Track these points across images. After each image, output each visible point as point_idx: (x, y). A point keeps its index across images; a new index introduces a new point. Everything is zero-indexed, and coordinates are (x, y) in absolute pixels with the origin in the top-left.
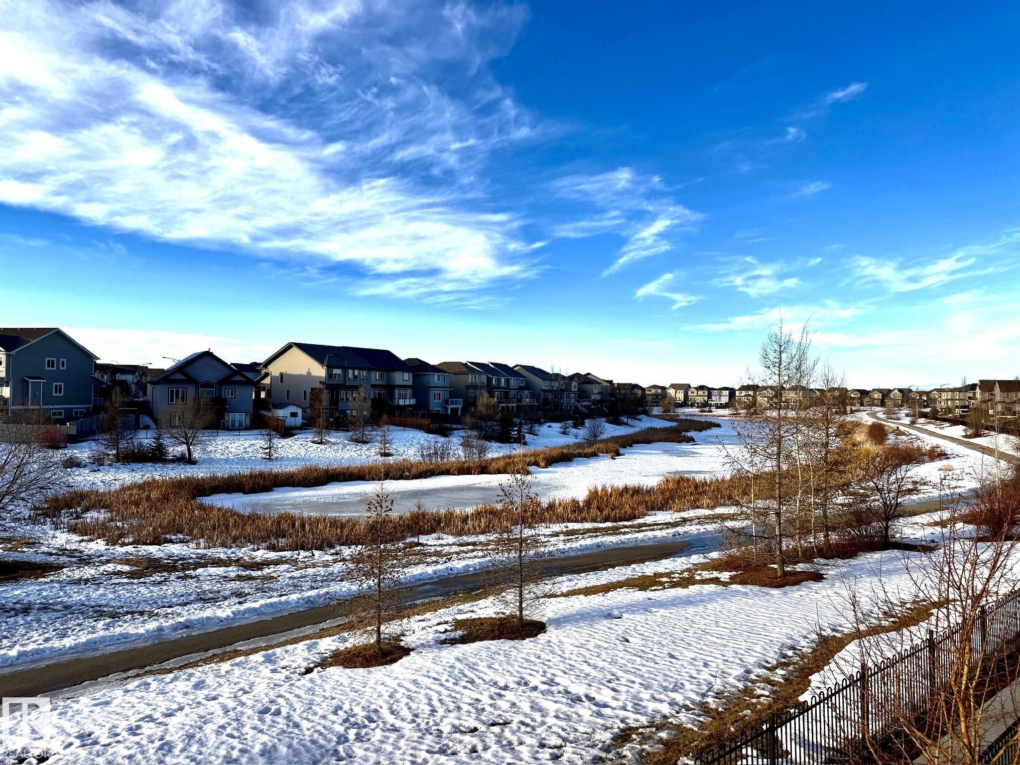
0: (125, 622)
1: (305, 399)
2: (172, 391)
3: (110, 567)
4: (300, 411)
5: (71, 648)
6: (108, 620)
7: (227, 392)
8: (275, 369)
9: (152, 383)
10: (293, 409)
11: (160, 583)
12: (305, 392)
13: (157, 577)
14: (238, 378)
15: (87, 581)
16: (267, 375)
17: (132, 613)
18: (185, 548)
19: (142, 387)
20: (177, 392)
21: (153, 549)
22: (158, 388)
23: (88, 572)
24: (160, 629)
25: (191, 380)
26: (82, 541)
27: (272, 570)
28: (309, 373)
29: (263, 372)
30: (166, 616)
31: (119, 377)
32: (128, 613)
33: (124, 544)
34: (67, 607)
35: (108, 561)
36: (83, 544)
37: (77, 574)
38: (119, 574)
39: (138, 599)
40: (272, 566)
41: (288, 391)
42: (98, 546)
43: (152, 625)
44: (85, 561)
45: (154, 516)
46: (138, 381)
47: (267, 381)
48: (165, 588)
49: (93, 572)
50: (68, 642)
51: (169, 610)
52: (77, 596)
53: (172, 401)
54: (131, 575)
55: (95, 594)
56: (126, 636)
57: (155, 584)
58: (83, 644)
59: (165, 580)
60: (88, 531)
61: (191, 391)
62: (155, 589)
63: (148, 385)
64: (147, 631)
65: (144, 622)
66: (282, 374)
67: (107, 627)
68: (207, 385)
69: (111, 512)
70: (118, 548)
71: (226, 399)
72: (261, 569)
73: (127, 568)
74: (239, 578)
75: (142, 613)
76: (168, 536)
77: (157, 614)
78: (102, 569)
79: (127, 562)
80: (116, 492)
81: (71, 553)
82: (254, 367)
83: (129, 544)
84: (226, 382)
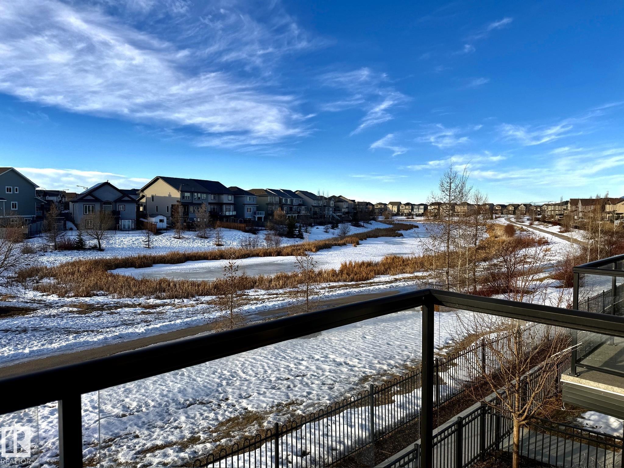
1: (168, 211)
2: (86, 207)
3: (66, 309)
4: (165, 219)
5: (58, 349)
7: (121, 207)
8: (148, 193)
9: (72, 202)
10: (161, 217)
11: (98, 316)
12: (168, 207)
13: (95, 313)
14: (126, 198)
15: (54, 316)
16: (143, 196)
18: (106, 298)
19: (67, 206)
20: (89, 207)
21: (87, 299)
22: (77, 205)
23: (54, 312)
24: (106, 339)
25: (97, 200)
26: (44, 295)
27: (162, 309)
28: (170, 195)
29: (141, 195)
30: (107, 332)
31: (49, 198)
33: (69, 297)
34: (47, 330)
35: (63, 306)
36: (44, 297)
37: (47, 313)
38: (71, 312)
39: (87, 325)
40: (161, 307)
41: (157, 207)
42: (54, 298)
43: (100, 337)
44: (49, 306)
45: (84, 281)
46: (61, 201)
47: (144, 200)
48: (102, 319)
49: (56, 311)
51: (108, 330)
52: (50, 324)
53: (86, 213)
54: (79, 312)
55: (62, 322)
57: (95, 316)
58: (64, 346)
59: (101, 315)
60: (46, 290)
61: (98, 206)
62: (97, 319)
63: (70, 203)
65: (95, 335)
66: (153, 197)
67: (75, 338)
68: (107, 203)
69: (57, 279)
70: (66, 299)
71: (119, 211)
72: (155, 309)
73: (75, 309)
74: (143, 313)
75: (93, 331)
76: (95, 292)
77: (101, 332)
78: (61, 310)
79: (75, 306)
80: (58, 267)
81: (39, 302)
82: (134, 191)
83: (71, 297)
84: (119, 201)
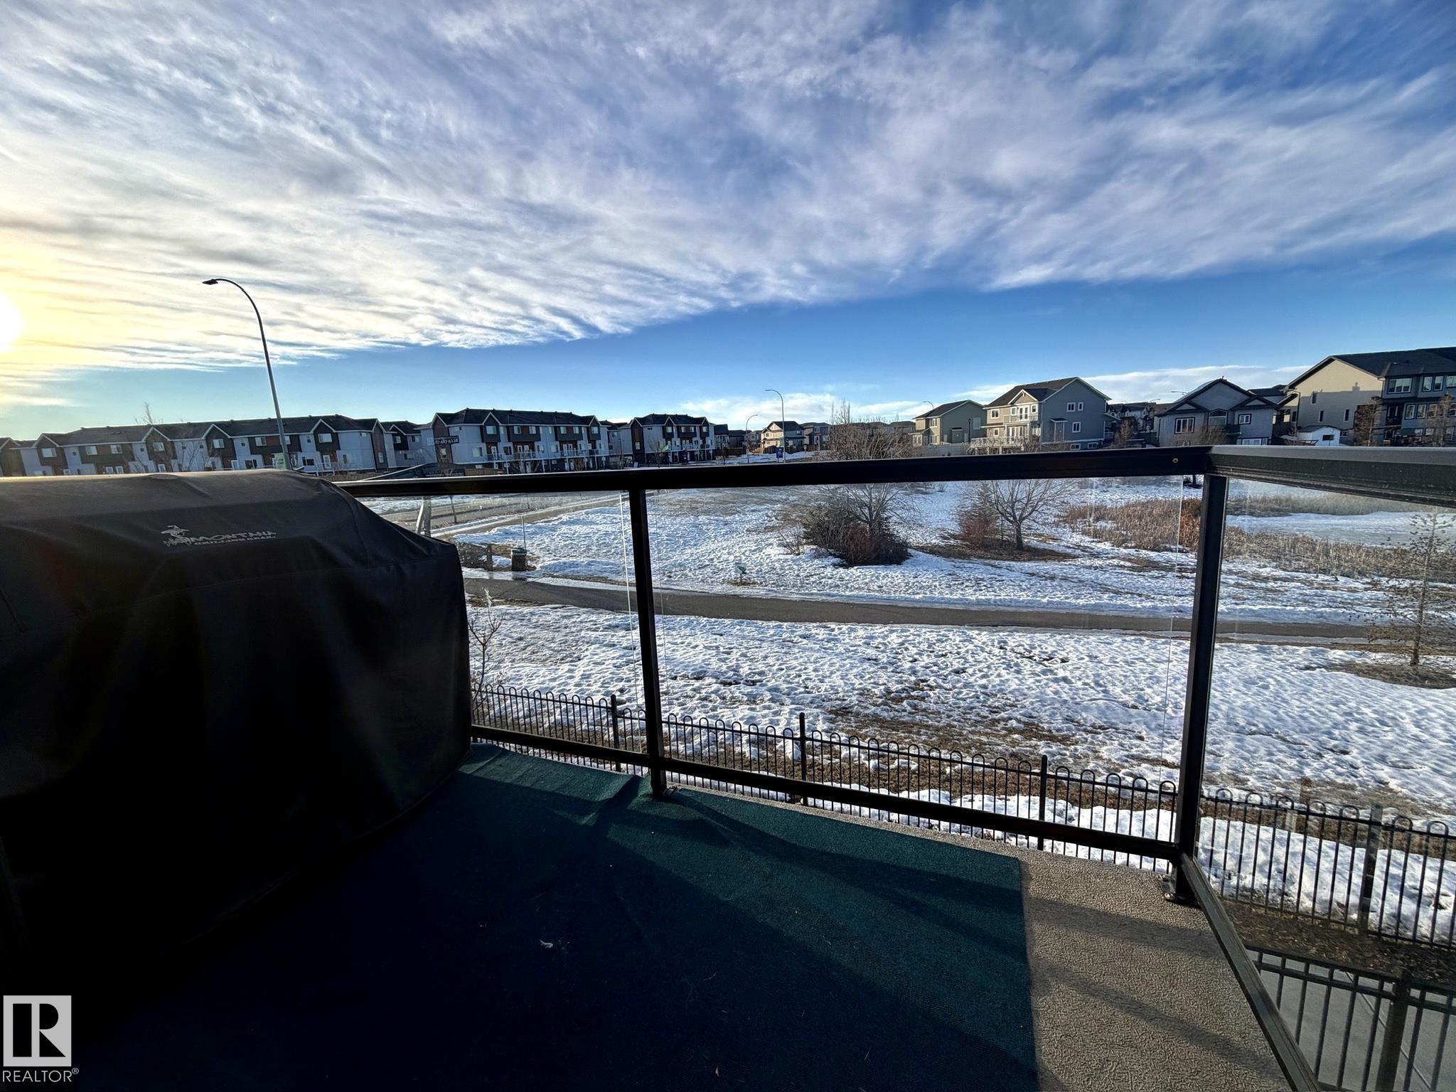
0: (1126, 598)
2: (1179, 422)
3: (1116, 562)
5: (1083, 606)
6: (1112, 595)
7: (1241, 418)
8: (1304, 390)
9: (1159, 416)
10: (1328, 431)
11: (1157, 578)
13: (1155, 573)
14: (1256, 402)
15: (1096, 568)
16: (1294, 396)
17: (1132, 594)
18: (1184, 557)
19: (1149, 421)
20: (1185, 422)
21: (1153, 554)
22: (1165, 419)
23: (1098, 562)
24: (1155, 608)
25: (1199, 409)
26: (1093, 541)
29: (1289, 394)
30: (1161, 600)
31: (1128, 414)
32: (1128, 593)
33: (1126, 547)
34: (1080, 581)
35: (1113, 558)
36: (1094, 544)
37: (1088, 563)
38: (1122, 567)
39: (1137, 586)
41: (1322, 412)
42: (1106, 546)
43: (1148, 604)
44: (1096, 555)
45: (1155, 529)
46: (1146, 417)
47: (1294, 403)
48: (1162, 581)
49: (1100, 563)
50: (1081, 602)
51: (1164, 597)
52: (1087, 575)
53: (1179, 430)
54: (1132, 569)
55: (1102, 577)
56: (1126, 607)
57: (1152, 577)
58: (1092, 605)
59: (1163, 576)
60: (1098, 535)
61: (1199, 419)
62: (1153, 581)
63: (1156, 418)
64: (1144, 607)
65: (1141, 601)
66: (1314, 395)
67: (1111, 598)
68: (1219, 413)
69: (1117, 523)
70: (1122, 549)
71: (1239, 425)
73: (1128, 564)
74: (1237, 585)
75: (1140, 595)
76: (1168, 545)
77: (1153, 598)
78: (1108, 562)
79: (1129, 560)
80: (1122, 508)
81: (1084, 549)
82: (1278, 391)
83: (1131, 548)
84: (1242, 406)
